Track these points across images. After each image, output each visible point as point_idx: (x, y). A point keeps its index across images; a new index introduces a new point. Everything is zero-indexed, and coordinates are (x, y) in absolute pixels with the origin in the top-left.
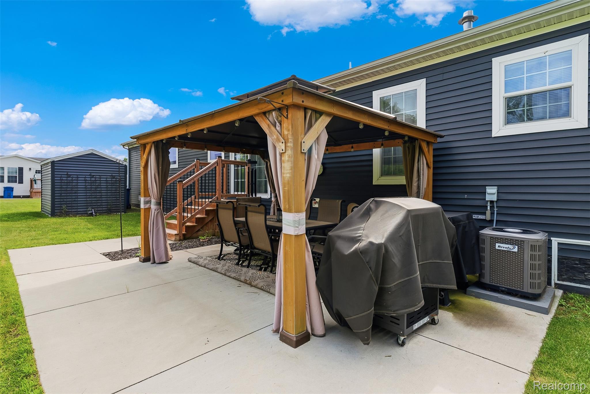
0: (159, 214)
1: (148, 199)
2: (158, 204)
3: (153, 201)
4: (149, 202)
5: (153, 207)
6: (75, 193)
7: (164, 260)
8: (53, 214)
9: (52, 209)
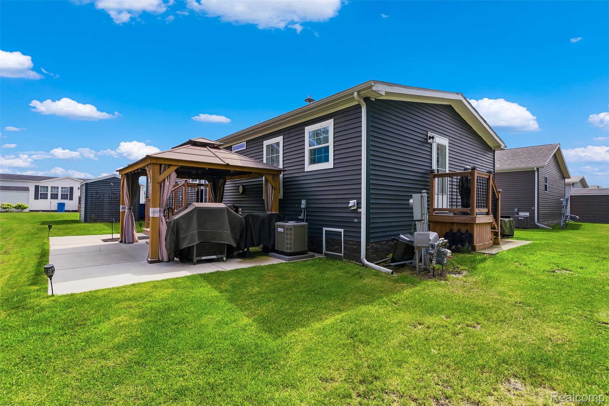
0: (130, 215)
1: (124, 206)
2: (130, 209)
3: (126, 207)
4: (125, 208)
5: (126, 211)
6: (102, 206)
7: (131, 242)
8: (86, 221)
9: (85, 217)
